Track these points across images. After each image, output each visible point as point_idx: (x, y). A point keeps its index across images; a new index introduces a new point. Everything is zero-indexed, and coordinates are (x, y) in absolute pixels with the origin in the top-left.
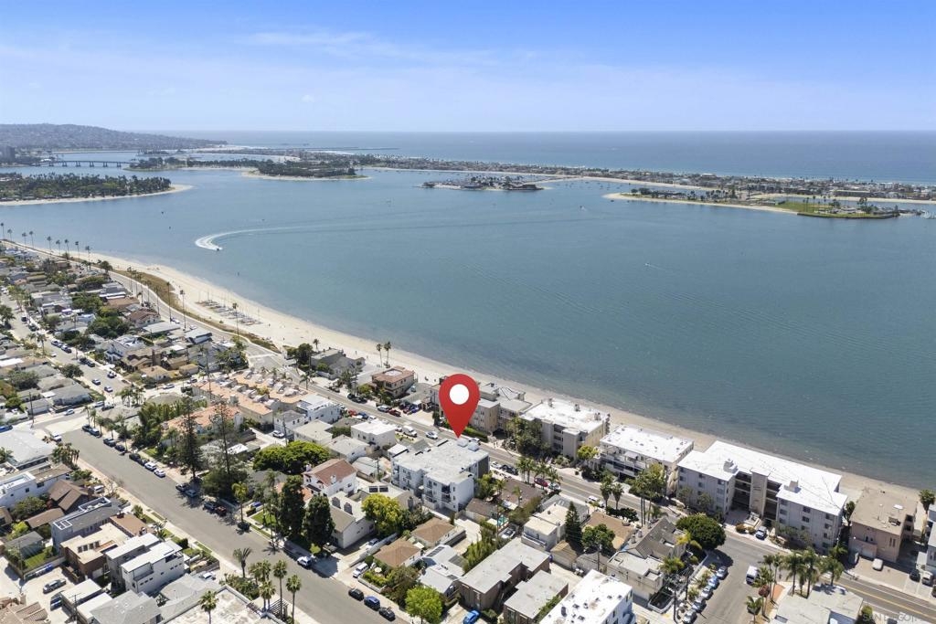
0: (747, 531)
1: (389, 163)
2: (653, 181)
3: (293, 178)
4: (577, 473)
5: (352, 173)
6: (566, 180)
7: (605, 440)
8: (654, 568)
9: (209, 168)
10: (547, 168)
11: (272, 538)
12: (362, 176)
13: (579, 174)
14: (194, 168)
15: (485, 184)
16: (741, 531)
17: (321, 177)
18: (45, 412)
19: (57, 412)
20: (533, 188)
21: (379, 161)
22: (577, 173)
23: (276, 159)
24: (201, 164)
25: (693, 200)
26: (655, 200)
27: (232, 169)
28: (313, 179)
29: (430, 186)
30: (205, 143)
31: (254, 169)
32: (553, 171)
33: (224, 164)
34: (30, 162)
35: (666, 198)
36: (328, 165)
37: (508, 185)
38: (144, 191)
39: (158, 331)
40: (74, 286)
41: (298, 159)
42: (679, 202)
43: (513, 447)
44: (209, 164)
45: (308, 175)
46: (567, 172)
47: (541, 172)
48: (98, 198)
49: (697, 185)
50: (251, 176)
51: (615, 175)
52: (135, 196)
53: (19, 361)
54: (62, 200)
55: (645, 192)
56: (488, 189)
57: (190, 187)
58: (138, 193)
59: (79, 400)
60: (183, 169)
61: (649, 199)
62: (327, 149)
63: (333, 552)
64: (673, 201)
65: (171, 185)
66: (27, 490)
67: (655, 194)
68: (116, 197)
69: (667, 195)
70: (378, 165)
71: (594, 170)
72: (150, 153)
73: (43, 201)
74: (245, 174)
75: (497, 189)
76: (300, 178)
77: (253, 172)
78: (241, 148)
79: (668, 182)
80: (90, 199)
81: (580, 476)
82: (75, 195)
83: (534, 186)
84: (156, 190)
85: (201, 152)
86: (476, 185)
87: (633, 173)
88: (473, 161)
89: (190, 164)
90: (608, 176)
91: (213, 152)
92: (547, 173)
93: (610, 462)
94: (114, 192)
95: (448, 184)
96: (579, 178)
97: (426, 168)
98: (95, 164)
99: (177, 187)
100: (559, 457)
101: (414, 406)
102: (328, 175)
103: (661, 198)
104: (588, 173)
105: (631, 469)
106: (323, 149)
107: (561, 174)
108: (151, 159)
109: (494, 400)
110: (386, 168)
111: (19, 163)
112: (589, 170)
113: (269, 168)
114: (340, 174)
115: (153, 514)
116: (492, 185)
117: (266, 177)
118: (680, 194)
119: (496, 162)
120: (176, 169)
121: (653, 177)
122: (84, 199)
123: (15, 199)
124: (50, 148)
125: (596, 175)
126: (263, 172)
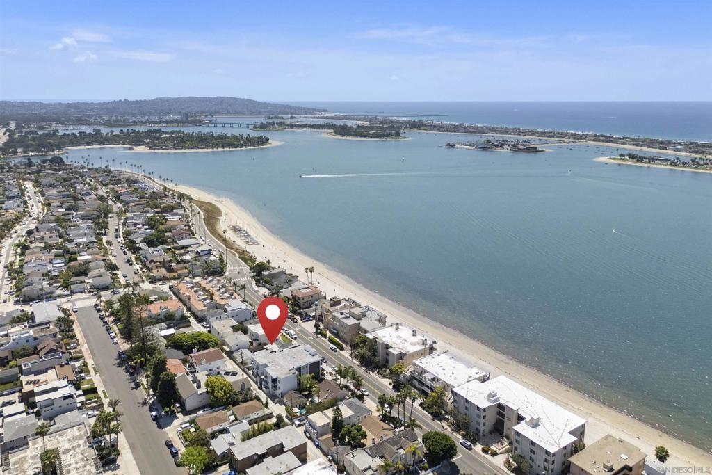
0: (489, 452)
1: (432, 127)
2: (649, 147)
3: (355, 138)
4: (390, 384)
5: (398, 135)
6: (571, 144)
7: (417, 362)
8: (374, 467)
9: (303, 130)
10: (558, 133)
11: (149, 395)
12: (405, 138)
13: (584, 139)
14: (295, 129)
15: (496, 146)
16: (485, 451)
17: (374, 137)
18: (82, 292)
19: (89, 293)
20: (536, 150)
21: (425, 126)
22: (584, 137)
23: (349, 123)
24: (300, 126)
25: (675, 165)
26: (639, 164)
27: (318, 130)
28: (369, 139)
29: (451, 146)
30: (313, 111)
31: (332, 131)
32: (563, 136)
33: (314, 126)
34: (197, 123)
35: (649, 162)
36: (386, 129)
37: (515, 147)
38: (250, 146)
39: (184, 244)
40: (159, 209)
41: (366, 124)
42: (660, 166)
43: (356, 357)
44: (304, 126)
45: (365, 136)
46: (575, 136)
47: (553, 137)
48: (220, 149)
49: (689, 152)
50: (328, 136)
51: (616, 141)
52: (244, 148)
53: (90, 257)
54: (198, 150)
55: (632, 157)
56: (497, 150)
57: (283, 143)
58: (246, 146)
59: (104, 286)
60: (287, 130)
61: (634, 163)
62: (392, 116)
63: (178, 412)
64: (655, 166)
65: (269, 142)
66: (27, 341)
67: (640, 159)
68: (231, 149)
69: (651, 160)
70: (422, 128)
71: (599, 136)
72: (272, 118)
73: (187, 150)
74: (326, 135)
75: (506, 150)
76: (360, 139)
77: (329, 133)
78: (333, 115)
79: (663, 148)
80: (215, 150)
81: (391, 387)
82: (207, 147)
83: (536, 148)
84: (258, 145)
85: (305, 117)
86: (489, 146)
87: (633, 139)
88: (498, 126)
89: (292, 126)
90: (610, 141)
91: (314, 118)
92: (557, 137)
93: (416, 379)
94: (231, 145)
95: (466, 145)
96: (583, 142)
97: (458, 131)
98: (226, 125)
99: (273, 143)
100: (384, 369)
101: (310, 316)
102: (379, 136)
103: (645, 163)
104: (592, 138)
105: (428, 387)
106: (389, 116)
107: (569, 138)
108: (267, 122)
109: (358, 320)
110: (428, 132)
111: (190, 123)
112: (595, 136)
113: (342, 131)
114: (389, 135)
115: (94, 368)
116: (501, 146)
117: (337, 137)
118: (666, 160)
119: (517, 127)
120: (282, 130)
121: (651, 144)
122: (211, 150)
123: (170, 149)
124: (213, 113)
125: (599, 141)
126: (336, 133)
